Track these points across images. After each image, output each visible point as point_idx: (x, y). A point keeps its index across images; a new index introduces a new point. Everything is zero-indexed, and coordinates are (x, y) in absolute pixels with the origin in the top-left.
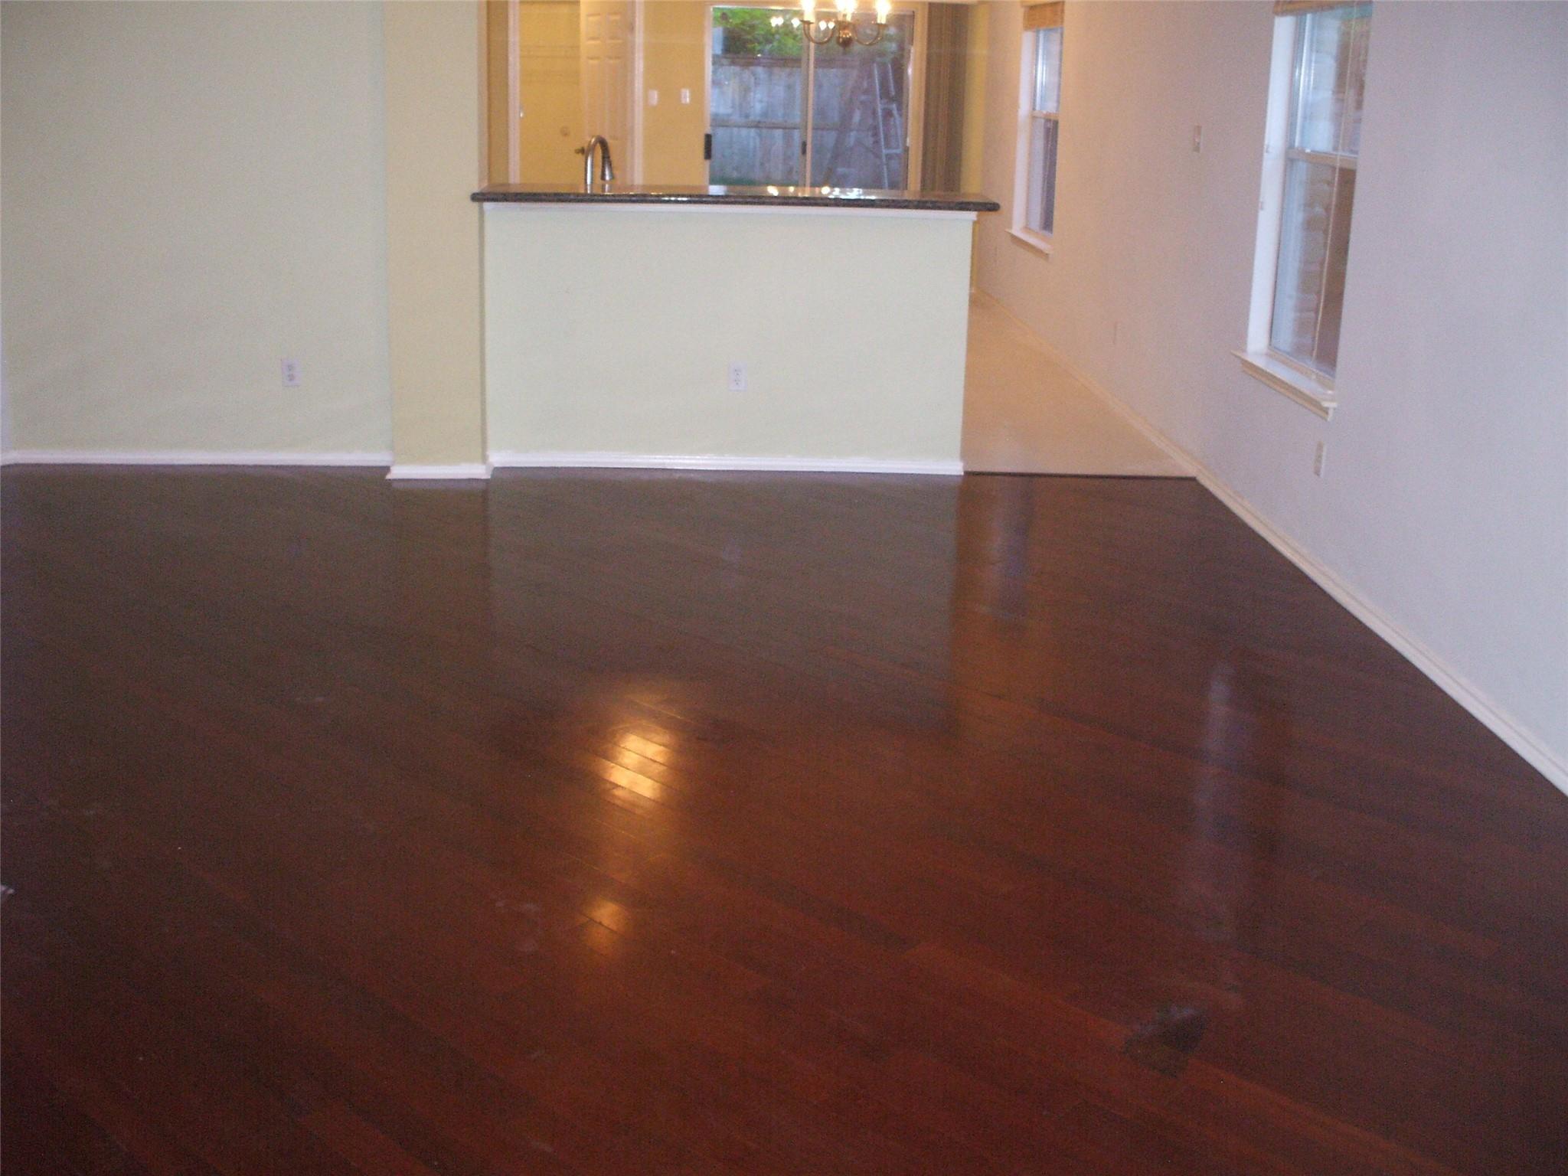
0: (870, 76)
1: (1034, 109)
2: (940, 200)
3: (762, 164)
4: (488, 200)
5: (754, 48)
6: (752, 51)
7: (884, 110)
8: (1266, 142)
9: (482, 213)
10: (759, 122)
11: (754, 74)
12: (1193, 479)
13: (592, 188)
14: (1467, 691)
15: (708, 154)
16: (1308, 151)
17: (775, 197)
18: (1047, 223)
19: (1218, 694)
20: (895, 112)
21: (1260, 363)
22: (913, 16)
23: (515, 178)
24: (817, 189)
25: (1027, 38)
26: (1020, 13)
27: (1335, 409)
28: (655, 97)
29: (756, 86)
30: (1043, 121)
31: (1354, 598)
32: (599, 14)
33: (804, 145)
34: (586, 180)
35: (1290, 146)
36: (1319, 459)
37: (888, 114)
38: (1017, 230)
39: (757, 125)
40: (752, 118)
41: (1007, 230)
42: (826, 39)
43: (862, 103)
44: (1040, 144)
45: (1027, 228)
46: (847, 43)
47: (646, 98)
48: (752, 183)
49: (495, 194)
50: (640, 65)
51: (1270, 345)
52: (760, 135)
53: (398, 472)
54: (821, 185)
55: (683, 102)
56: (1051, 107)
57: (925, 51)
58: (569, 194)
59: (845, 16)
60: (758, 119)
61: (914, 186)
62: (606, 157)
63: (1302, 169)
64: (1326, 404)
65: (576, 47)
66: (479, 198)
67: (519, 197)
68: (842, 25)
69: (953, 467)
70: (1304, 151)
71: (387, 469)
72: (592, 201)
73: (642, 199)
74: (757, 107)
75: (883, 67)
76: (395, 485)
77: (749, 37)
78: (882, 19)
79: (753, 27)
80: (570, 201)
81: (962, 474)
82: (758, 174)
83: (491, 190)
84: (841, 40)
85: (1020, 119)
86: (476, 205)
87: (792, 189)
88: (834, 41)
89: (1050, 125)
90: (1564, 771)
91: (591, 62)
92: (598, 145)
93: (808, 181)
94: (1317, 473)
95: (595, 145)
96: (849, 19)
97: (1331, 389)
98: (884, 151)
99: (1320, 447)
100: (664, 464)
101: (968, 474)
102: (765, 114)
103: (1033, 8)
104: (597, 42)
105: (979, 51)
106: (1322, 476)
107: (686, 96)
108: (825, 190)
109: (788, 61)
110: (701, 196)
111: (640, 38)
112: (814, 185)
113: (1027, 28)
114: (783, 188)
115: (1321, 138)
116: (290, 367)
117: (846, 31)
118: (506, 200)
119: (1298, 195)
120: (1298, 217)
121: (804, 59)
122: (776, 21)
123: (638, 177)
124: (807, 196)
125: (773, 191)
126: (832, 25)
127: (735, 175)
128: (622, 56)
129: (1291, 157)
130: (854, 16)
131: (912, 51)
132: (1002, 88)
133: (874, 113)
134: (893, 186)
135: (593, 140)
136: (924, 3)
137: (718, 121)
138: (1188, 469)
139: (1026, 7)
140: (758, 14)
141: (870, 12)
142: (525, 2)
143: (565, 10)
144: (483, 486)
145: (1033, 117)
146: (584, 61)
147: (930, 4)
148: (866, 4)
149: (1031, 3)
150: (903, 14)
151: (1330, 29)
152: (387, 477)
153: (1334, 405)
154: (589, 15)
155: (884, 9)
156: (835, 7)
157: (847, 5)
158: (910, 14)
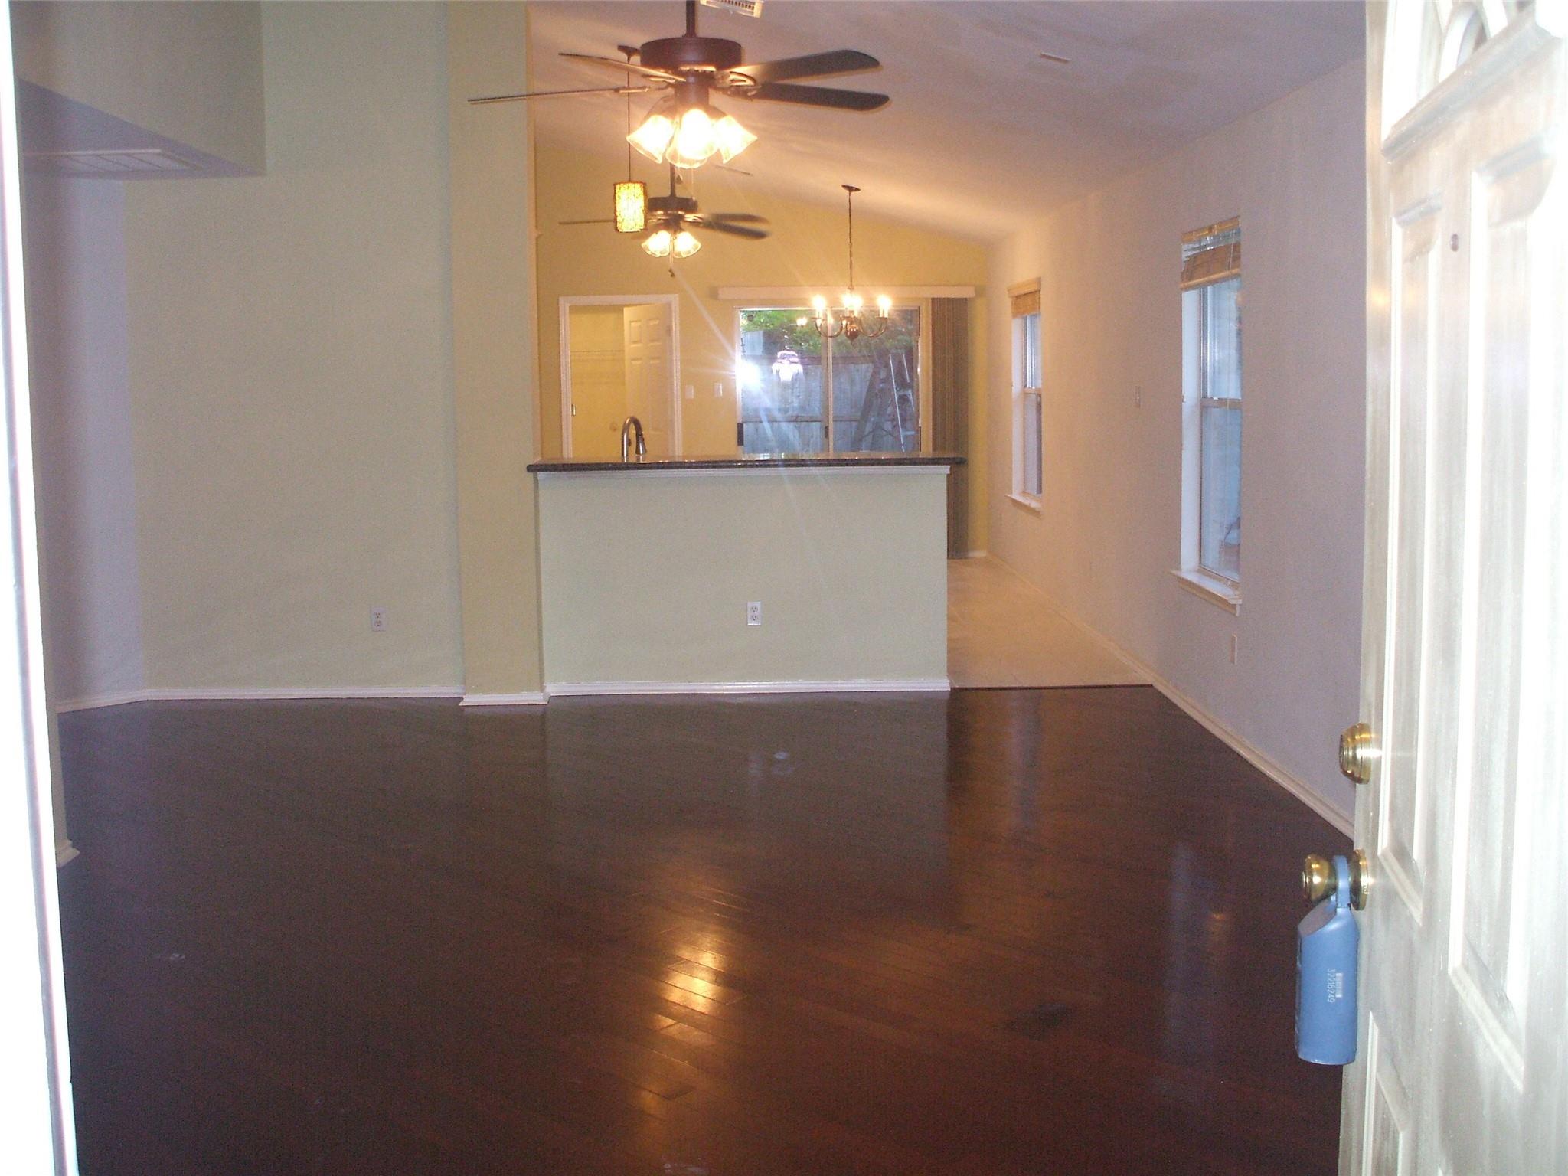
0: (887, 366)
1: (1026, 386)
4: (539, 470)
7: (900, 397)
8: (1184, 394)
9: (536, 481)
10: (798, 416)
12: (1150, 686)
13: (627, 459)
14: (1337, 814)
15: (740, 441)
16: (1219, 398)
18: (1040, 487)
20: (911, 398)
21: (1193, 578)
22: (917, 312)
23: (569, 454)
25: (1016, 324)
26: (1008, 303)
27: (1240, 605)
28: (692, 390)
30: (1032, 397)
32: (640, 321)
34: (623, 452)
35: (1202, 397)
36: (1233, 649)
37: (903, 399)
38: (1017, 494)
39: (796, 420)
40: (791, 412)
41: (1008, 495)
42: (836, 333)
43: (881, 390)
44: (1030, 417)
45: (1025, 492)
46: (853, 335)
47: (683, 389)
49: (546, 465)
50: (677, 363)
51: (1200, 563)
52: (799, 430)
53: (469, 700)
55: (716, 395)
56: (1040, 384)
57: (931, 342)
58: (610, 464)
59: (852, 312)
60: (795, 413)
62: (641, 434)
63: (1214, 413)
64: (1232, 602)
65: (621, 351)
66: (532, 469)
68: (852, 320)
69: (943, 685)
70: (1215, 398)
71: (461, 699)
72: (628, 469)
75: (897, 357)
76: (467, 711)
78: (885, 313)
80: (610, 469)
81: (949, 689)
83: (542, 463)
84: (849, 333)
85: (1013, 396)
86: (531, 475)
88: (845, 336)
89: (1037, 399)
91: (634, 362)
92: (632, 424)
94: (1233, 661)
95: (629, 424)
96: (856, 314)
97: (1238, 589)
99: (1233, 641)
100: (695, 690)
101: (955, 691)
102: (803, 408)
103: (1018, 297)
104: (639, 345)
106: (1236, 663)
107: (720, 389)
111: (676, 340)
113: (1015, 316)
116: (378, 615)
117: (853, 326)
119: (1213, 438)
121: (824, 355)
122: (802, 322)
123: (678, 449)
126: (846, 322)
128: (661, 357)
129: (1205, 405)
130: (860, 312)
131: (919, 343)
132: (998, 370)
133: (892, 400)
135: (628, 421)
136: (927, 299)
138: (1144, 676)
139: (1012, 297)
140: (789, 314)
141: (874, 308)
142: (574, 310)
143: (611, 318)
144: (541, 709)
145: (1025, 394)
146: (627, 363)
147: (933, 299)
148: (870, 300)
149: (1016, 294)
150: (910, 308)
151: (1228, 299)
152: (461, 704)
153: (1240, 602)
154: (631, 322)
155: (885, 304)
156: (843, 307)
157: (853, 303)
158: (917, 308)
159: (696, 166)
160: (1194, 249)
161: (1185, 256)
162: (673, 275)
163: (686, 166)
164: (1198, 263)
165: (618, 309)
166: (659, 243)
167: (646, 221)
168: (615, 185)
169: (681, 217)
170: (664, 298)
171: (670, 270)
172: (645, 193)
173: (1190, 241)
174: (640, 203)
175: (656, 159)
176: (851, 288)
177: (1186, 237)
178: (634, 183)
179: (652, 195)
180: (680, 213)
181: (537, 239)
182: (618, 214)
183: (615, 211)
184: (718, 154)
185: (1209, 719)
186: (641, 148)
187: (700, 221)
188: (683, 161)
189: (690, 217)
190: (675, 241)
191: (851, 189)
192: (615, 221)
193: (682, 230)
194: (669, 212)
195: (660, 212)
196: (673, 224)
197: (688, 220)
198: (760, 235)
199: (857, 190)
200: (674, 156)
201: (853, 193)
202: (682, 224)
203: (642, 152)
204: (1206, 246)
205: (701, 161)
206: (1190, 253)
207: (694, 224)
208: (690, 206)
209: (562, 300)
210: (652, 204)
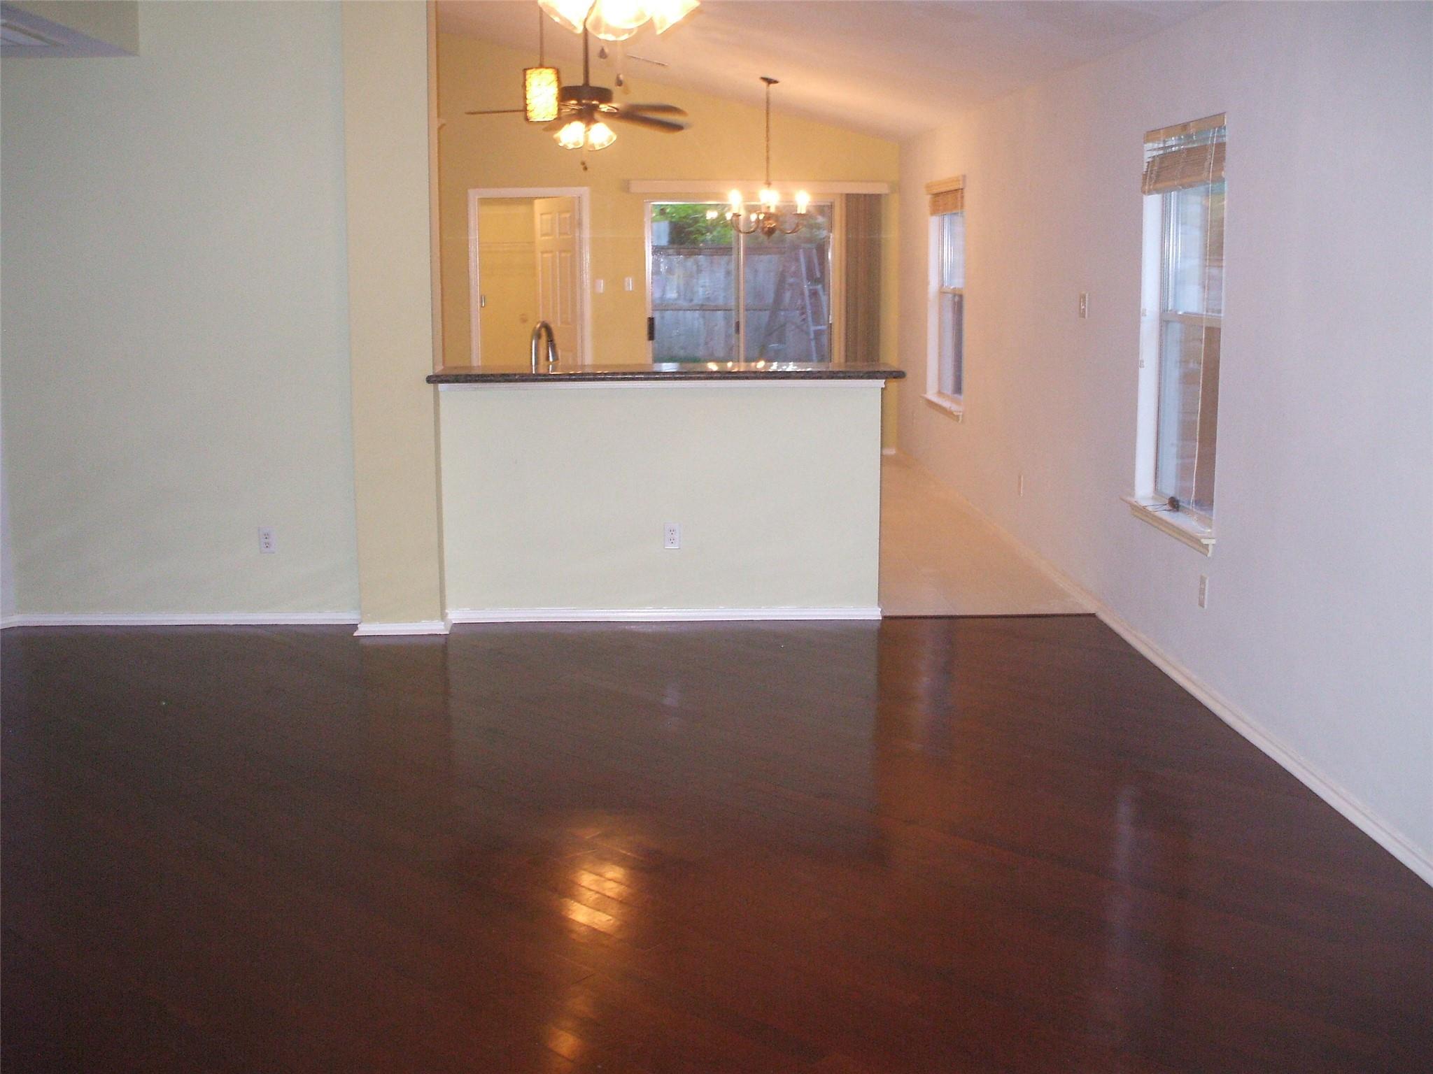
0: (797, 260)
1: (942, 285)
2: (852, 370)
3: (706, 343)
4: (442, 382)
5: (696, 238)
6: (694, 242)
7: (810, 290)
8: (1142, 307)
9: (436, 394)
10: (702, 305)
11: (697, 263)
12: (1093, 615)
13: (536, 369)
15: (651, 336)
16: (1180, 313)
17: (715, 372)
18: (958, 389)
19: (1125, 812)
20: (821, 293)
21: (1147, 506)
22: (831, 207)
23: (477, 362)
24: (753, 364)
25: (934, 222)
26: (925, 200)
27: (1213, 545)
28: (601, 285)
29: (698, 274)
30: (950, 296)
31: (1239, 718)
32: (551, 214)
33: (738, 324)
34: (531, 361)
35: (1163, 311)
36: (1202, 592)
37: (814, 294)
38: (931, 395)
39: (702, 308)
40: (695, 302)
41: (923, 395)
42: (752, 229)
43: (791, 285)
44: (949, 316)
45: (940, 393)
46: (771, 231)
47: (594, 286)
48: (696, 360)
49: (447, 376)
50: (587, 257)
51: (1156, 489)
52: (704, 317)
53: (364, 630)
54: (757, 360)
55: (627, 289)
56: (958, 283)
57: (844, 238)
58: (515, 375)
59: (769, 207)
61: (838, 358)
62: (551, 340)
63: (1176, 329)
64: (1205, 542)
65: (532, 243)
66: (433, 380)
67: (469, 378)
68: (769, 216)
69: (873, 613)
70: (1176, 312)
71: (355, 627)
72: (536, 380)
73: (595, 377)
74: (701, 293)
75: (808, 253)
76: (363, 641)
77: (691, 229)
78: (802, 210)
79: (696, 221)
80: (516, 381)
81: (881, 619)
82: (700, 353)
83: (444, 373)
85: (930, 295)
86: (431, 386)
87: (730, 364)
88: (759, 230)
89: (957, 299)
90: (1430, 866)
91: (545, 255)
92: (543, 329)
93: (742, 357)
94: (1202, 604)
95: (539, 329)
96: (773, 210)
97: (1211, 528)
98: (813, 328)
99: (1202, 581)
100: (608, 617)
101: (885, 617)
102: (708, 298)
103: (937, 195)
104: (550, 238)
105: (891, 235)
106: (1206, 606)
107: (630, 284)
108: (761, 365)
109: (724, 250)
110: (649, 373)
111: (587, 234)
112: (748, 360)
113: (933, 213)
114: (722, 364)
115: (1191, 301)
116: (267, 536)
117: (770, 222)
118: (457, 381)
119: (1174, 354)
120: (1174, 373)
121: (734, 244)
122: (711, 215)
123: (589, 358)
124: (741, 370)
125: (713, 367)
126: (761, 217)
127: (682, 353)
128: (570, 250)
129: (1165, 320)
130: (777, 208)
131: (831, 237)
132: (913, 267)
133: (802, 294)
134: (822, 359)
135: (538, 326)
136: (842, 194)
137: (661, 306)
138: (1089, 607)
139: (931, 194)
140: (699, 208)
141: (791, 204)
142: (484, 201)
143: (522, 209)
144: (442, 641)
145: (942, 293)
146: (539, 255)
147: (847, 194)
148: (787, 195)
149: (935, 191)
150: (822, 204)
151: (1193, 204)
152: (355, 634)
153: (1213, 541)
154: (542, 214)
155: (803, 200)
156: (759, 201)
157: (770, 198)
158: (829, 204)
159: (623, 38)
160: (1159, 149)
161: (1148, 156)
162: (586, 169)
163: (610, 37)
164: (1163, 165)
165: (529, 201)
166: (572, 135)
167: (559, 110)
168: (525, 70)
169: (596, 108)
170: (574, 191)
171: (584, 161)
172: (559, 80)
173: (1153, 141)
174: (553, 90)
175: (575, 28)
176: (769, 184)
177: (1151, 136)
178: (547, 68)
179: (565, 84)
180: (594, 102)
181: (440, 128)
182: (528, 102)
183: (525, 98)
184: (650, 25)
185: (1168, 662)
186: (557, 14)
187: (616, 111)
188: (609, 30)
189: (604, 108)
190: (589, 133)
191: (769, 81)
192: (525, 110)
193: (596, 121)
194: (584, 101)
195: (574, 102)
196: (587, 115)
197: (603, 110)
198: (677, 127)
199: (776, 82)
200: (598, 24)
201: (772, 85)
202: (597, 116)
203: (557, 19)
204: (1172, 146)
205: (630, 31)
206: (1155, 153)
207: (609, 115)
208: (604, 95)
209: (471, 192)
210: (566, 94)
